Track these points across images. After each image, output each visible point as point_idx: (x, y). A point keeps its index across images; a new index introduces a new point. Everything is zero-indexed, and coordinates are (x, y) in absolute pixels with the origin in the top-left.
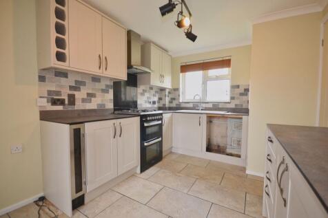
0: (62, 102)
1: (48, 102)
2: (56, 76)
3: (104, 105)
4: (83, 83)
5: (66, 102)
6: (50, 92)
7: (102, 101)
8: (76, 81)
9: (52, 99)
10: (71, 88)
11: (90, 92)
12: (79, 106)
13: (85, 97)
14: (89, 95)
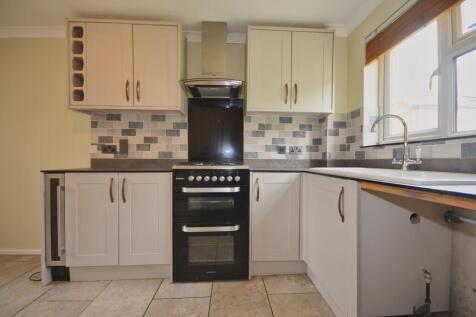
0: (112, 149)
1: (98, 149)
2: (108, 119)
3: (171, 154)
4: (139, 125)
5: (118, 150)
6: (101, 139)
7: (167, 147)
8: (130, 123)
9: (103, 146)
10: (125, 132)
11: (149, 135)
12: (134, 154)
13: (142, 142)
14: (147, 139)
